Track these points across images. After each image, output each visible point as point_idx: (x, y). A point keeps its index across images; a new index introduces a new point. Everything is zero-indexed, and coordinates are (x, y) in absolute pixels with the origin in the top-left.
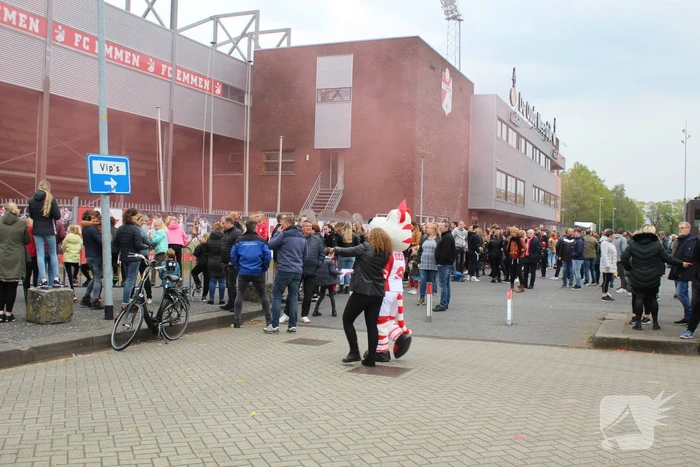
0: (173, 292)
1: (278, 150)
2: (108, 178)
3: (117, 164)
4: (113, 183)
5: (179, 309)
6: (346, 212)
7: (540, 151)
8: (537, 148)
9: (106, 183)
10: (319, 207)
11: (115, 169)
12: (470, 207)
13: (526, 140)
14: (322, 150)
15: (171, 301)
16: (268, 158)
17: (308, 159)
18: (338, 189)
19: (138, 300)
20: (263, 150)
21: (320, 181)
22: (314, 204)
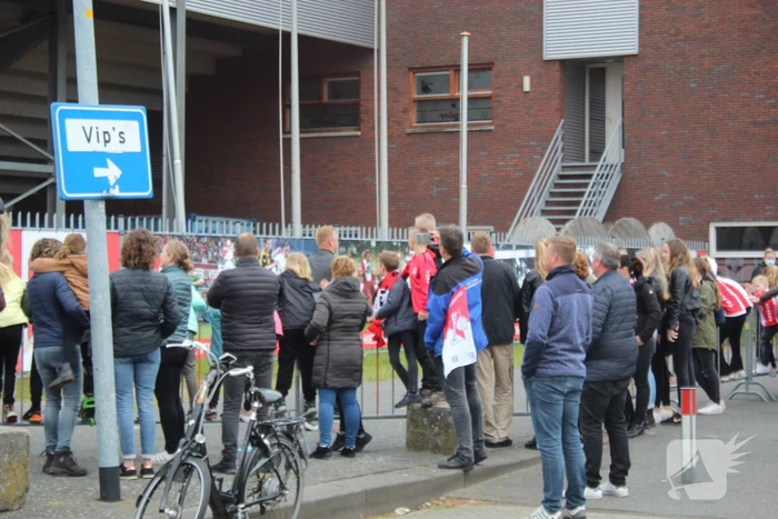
0: (267, 429)
2: (100, 159)
3: (120, 125)
4: (112, 172)
5: (282, 469)
6: (633, 222)
9: (98, 172)
10: (561, 208)
11: (115, 137)
14: (563, 62)
15: (265, 451)
16: (425, 89)
17: (527, 87)
18: (610, 161)
19: (193, 450)
20: (410, 69)
21: (560, 144)
22: (548, 203)
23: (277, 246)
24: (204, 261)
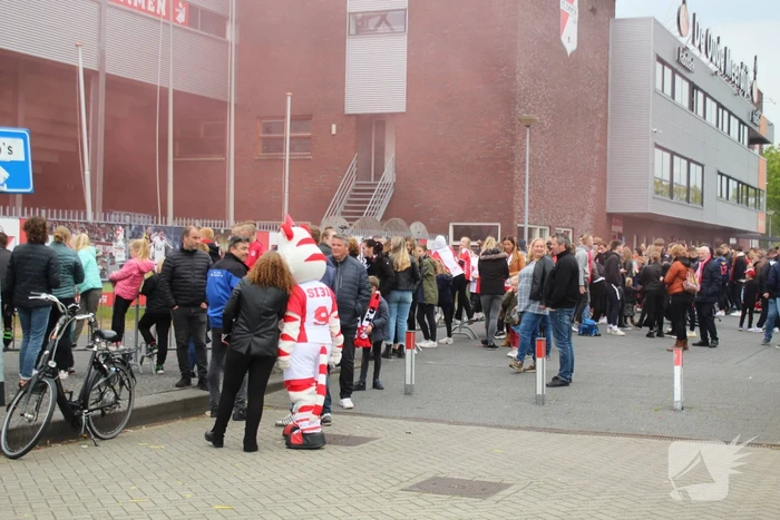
1: (284, 117)
3: (9, 141)
5: (117, 387)
6: (400, 221)
7: (730, 113)
8: (724, 108)
10: (354, 211)
11: (4, 150)
12: (610, 210)
13: (706, 95)
14: (358, 116)
15: (104, 372)
16: (268, 130)
17: (334, 132)
18: (386, 181)
19: (47, 372)
20: (258, 117)
21: (355, 169)
22: (346, 208)
23: (155, 231)
24: (103, 240)
